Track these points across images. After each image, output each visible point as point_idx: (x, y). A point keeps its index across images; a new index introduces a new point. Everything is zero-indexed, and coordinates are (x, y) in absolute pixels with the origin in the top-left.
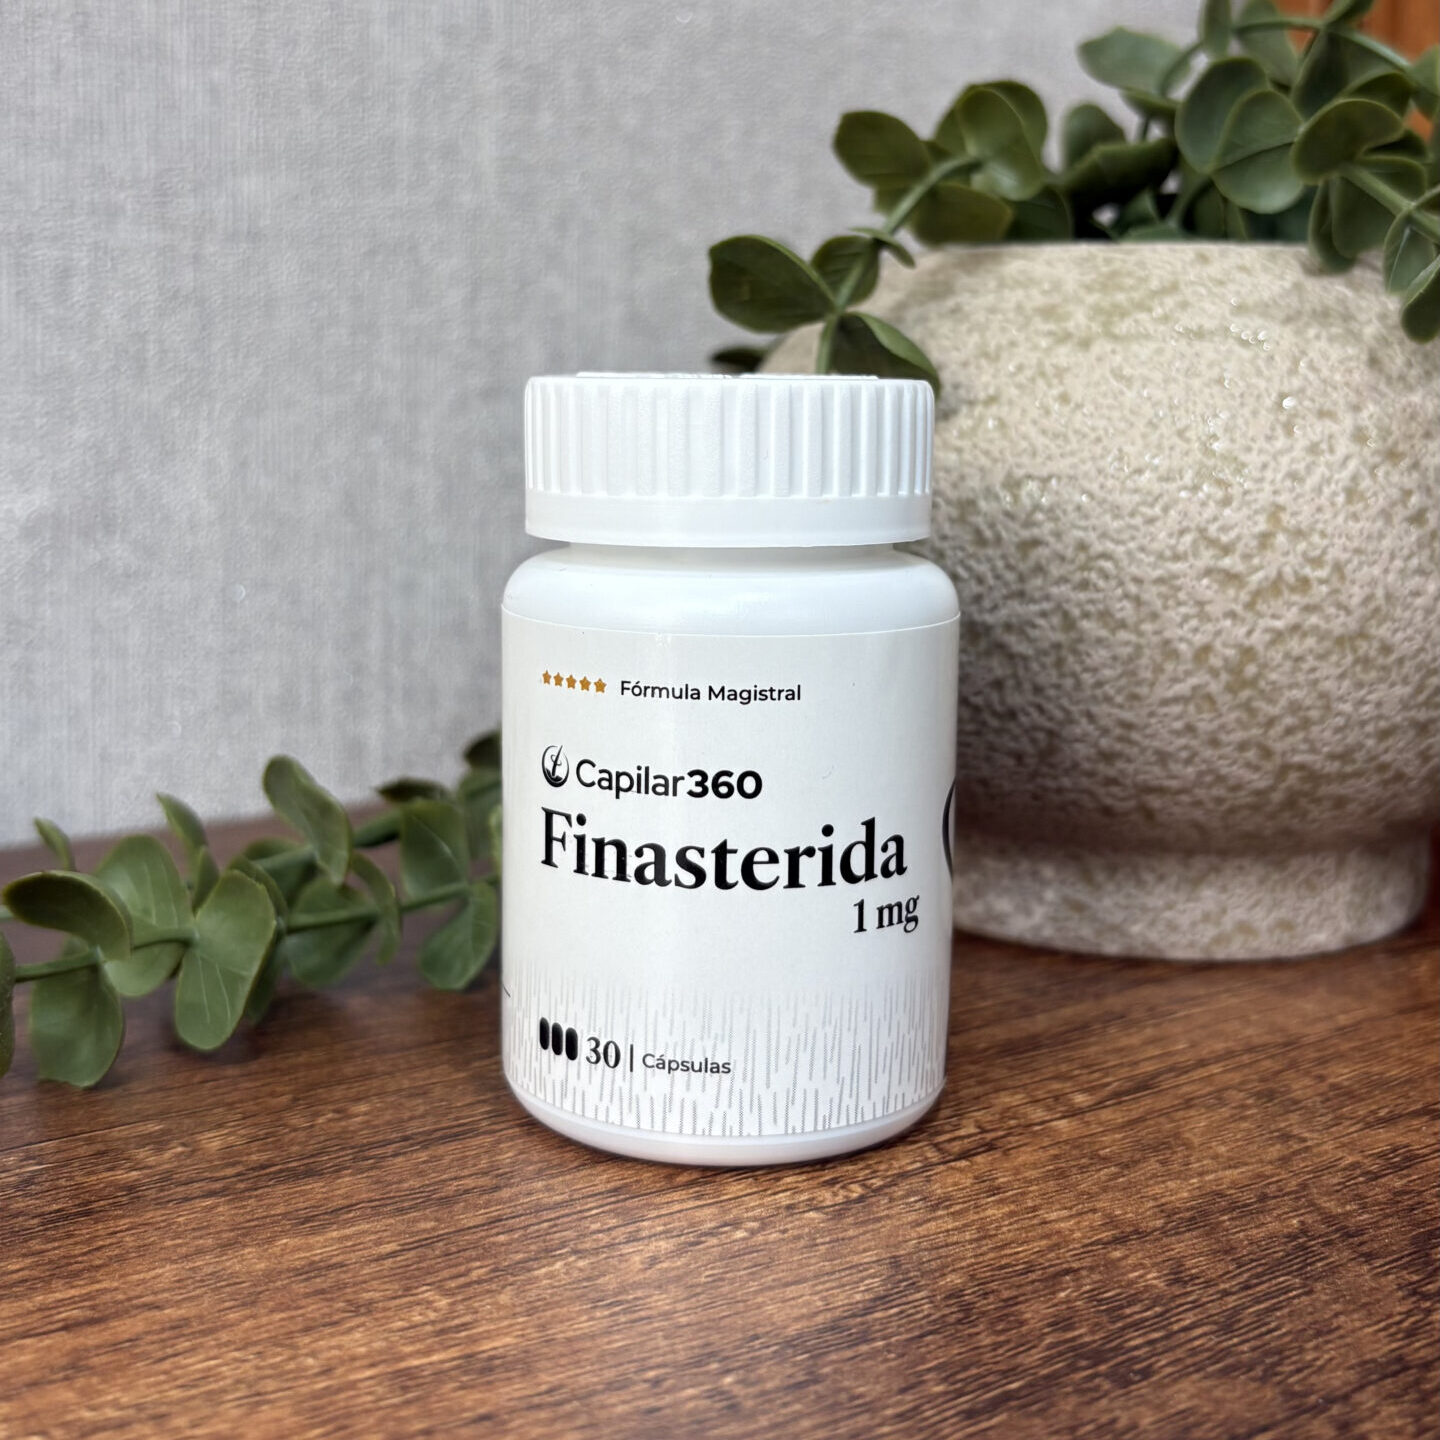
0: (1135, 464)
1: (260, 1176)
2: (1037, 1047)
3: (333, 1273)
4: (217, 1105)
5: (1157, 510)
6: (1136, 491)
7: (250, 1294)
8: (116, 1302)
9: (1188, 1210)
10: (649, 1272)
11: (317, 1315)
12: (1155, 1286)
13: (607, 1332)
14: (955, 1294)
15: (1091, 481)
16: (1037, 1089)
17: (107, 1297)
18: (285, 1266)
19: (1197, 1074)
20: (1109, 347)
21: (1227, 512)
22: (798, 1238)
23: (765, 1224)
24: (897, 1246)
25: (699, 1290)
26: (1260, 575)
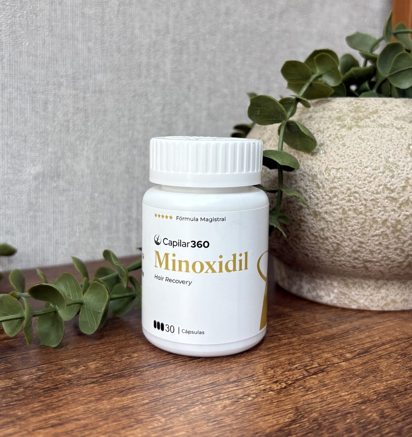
0: (365, 165)
1: (107, 377)
2: (334, 338)
3: (130, 410)
4: (93, 353)
5: (372, 179)
6: (366, 173)
7: (106, 416)
8: (67, 418)
9: (384, 393)
10: (224, 411)
11: (126, 423)
12: (376, 419)
13: (213, 431)
14: (316, 420)
15: (352, 170)
16: (335, 352)
17: (63, 416)
18: (116, 407)
19: (382, 348)
20: (357, 129)
21: (393, 179)
22: (267, 400)
23: (257, 395)
24: (297, 403)
25: (239, 417)
26: (403, 198)
